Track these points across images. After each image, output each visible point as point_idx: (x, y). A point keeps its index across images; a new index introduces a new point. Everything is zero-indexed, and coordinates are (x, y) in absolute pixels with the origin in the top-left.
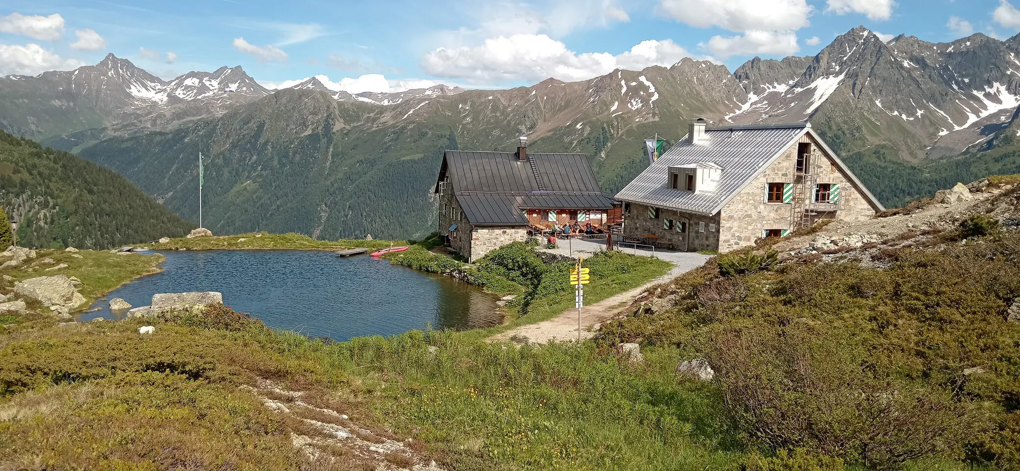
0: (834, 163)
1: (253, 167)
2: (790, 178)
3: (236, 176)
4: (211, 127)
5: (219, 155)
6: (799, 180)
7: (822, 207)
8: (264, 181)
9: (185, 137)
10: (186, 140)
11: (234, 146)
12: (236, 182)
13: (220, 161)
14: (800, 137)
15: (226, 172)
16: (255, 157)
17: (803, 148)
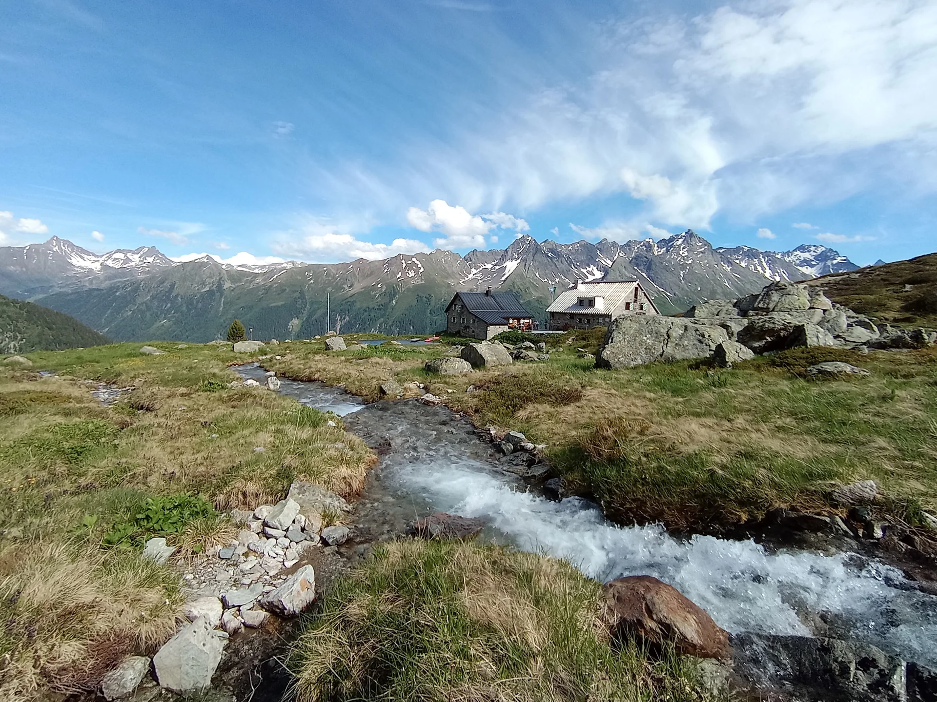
0: (645, 295)
1: (168, 311)
2: (633, 301)
3: (156, 317)
4: (136, 285)
5: (142, 304)
6: (635, 301)
7: (641, 311)
8: (176, 320)
9: (116, 292)
10: (118, 294)
11: (153, 298)
12: (156, 321)
13: (144, 307)
14: (635, 284)
15: (148, 314)
16: (169, 305)
17: (636, 289)
